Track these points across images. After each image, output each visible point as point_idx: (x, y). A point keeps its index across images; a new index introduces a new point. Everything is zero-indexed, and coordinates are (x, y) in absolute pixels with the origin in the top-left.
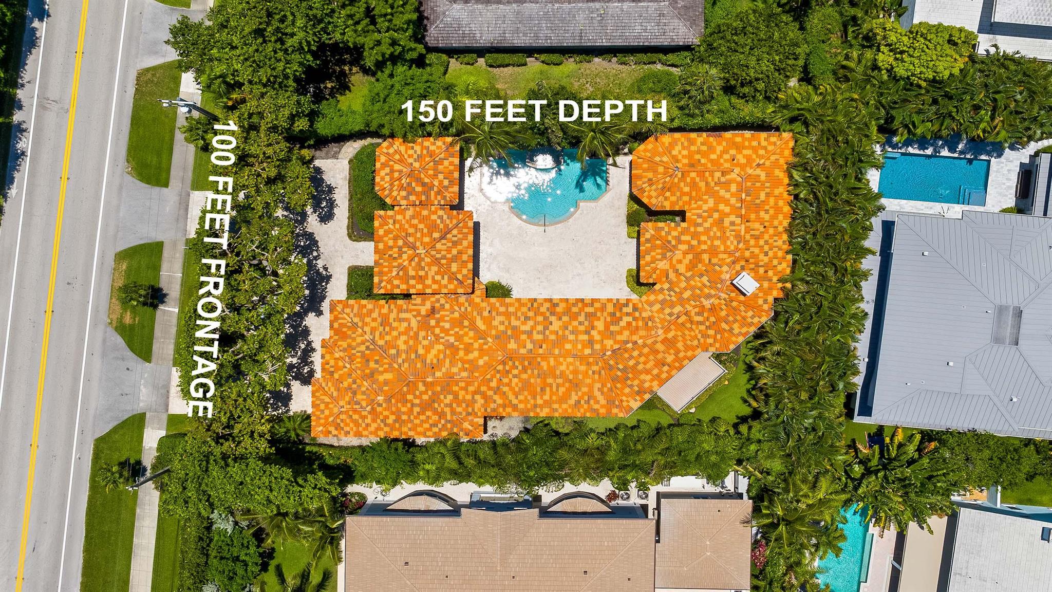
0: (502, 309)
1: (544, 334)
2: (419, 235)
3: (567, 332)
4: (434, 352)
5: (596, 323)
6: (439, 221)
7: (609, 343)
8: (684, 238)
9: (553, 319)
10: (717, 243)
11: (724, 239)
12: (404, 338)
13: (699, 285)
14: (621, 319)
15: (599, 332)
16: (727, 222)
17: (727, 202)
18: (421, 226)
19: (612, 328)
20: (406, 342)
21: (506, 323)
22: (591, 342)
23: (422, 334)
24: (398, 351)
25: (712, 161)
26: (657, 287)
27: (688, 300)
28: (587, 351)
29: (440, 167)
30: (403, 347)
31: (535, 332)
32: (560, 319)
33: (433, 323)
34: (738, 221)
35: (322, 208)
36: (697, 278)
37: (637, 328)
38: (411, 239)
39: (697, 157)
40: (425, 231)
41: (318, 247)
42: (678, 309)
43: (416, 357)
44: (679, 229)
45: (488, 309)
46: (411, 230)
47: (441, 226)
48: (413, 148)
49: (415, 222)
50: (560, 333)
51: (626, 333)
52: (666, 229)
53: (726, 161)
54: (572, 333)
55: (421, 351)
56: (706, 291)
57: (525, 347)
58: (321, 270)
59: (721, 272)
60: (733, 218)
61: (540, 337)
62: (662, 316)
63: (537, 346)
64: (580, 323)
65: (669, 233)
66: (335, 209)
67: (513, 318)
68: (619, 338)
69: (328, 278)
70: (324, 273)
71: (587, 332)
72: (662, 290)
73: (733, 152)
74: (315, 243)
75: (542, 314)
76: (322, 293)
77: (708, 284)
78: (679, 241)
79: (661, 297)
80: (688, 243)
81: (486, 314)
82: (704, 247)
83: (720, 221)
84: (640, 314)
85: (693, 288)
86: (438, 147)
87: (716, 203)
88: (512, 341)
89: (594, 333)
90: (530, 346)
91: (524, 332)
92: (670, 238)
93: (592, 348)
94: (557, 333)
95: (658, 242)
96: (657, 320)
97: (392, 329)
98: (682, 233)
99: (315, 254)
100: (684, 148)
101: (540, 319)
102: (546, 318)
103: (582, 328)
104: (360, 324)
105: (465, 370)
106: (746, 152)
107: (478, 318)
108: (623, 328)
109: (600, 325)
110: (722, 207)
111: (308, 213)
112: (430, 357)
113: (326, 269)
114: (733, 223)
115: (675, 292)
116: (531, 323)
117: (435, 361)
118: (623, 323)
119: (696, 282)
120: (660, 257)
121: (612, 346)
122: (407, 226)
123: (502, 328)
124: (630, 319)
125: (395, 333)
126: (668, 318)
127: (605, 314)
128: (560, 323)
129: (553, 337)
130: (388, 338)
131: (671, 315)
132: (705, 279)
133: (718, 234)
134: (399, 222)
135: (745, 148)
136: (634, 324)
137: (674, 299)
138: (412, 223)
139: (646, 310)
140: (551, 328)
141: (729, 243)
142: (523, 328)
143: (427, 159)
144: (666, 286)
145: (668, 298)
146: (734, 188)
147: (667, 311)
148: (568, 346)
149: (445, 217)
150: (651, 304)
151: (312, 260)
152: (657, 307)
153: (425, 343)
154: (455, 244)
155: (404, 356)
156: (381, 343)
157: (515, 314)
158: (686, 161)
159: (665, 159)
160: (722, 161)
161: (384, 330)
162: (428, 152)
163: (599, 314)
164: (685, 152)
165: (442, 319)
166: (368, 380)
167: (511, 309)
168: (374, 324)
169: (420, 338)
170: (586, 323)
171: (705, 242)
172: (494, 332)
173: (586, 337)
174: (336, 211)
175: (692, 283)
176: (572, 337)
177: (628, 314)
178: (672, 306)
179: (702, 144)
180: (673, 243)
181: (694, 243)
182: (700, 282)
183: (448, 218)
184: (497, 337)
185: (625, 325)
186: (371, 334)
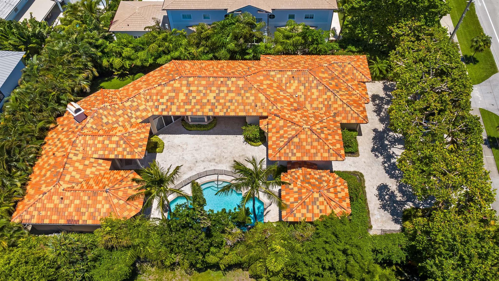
0: (248, 107)
1: (219, 90)
2: (309, 140)
3: (204, 91)
4: (293, 88)
5: (184, 98)
6: (295, 151)
7: (177, 85)
8: (114, 146)
9: (213, 101)
10: (90, 142)
11: (85, 145)
12: (314, 97)
13: (110, 118)
14: (168, 101)
15: (182, 92)
16: (80, 157)
17: (76, 169)
18: (308, 147)
19: (174, 94)
20: (313, 94)
21: (245, 98)
22: (189, 85)
23: (302, 99)
24: (317, 89)
25: (80, 198)
26: (140, 120)
27: (119, 109)
28: (191, 79)
29: (296, 196)
30: (314, 91)
31: (226, 92)
32: (208, 100)
33: (295, 105)
34: (71, 156)
35: (387, 194)
36: (110, 122)
37: (157, 94)
38: (315, 137)
39: (89, 202)
40: (304, 144)
41: (385, 170)
42: (128, 104)
43: (305, 84)
44: (116, 153)
45: (257, 108)
46: (315, 144)
47: (292, 147)
48: (321, 211)
49: (313, 151)
50: (208, 91)
51: (164, 91)
52: (125, 153)
53: (68, 198)
54: (201, 91)
55: (302, 88)
56: (105, 113)
57: (232, 82)
58: (379, 155)
59: (92, 123)
60: (75, 158)
61: (222, 89)
62: (139, 101)
63: (224, 83)
64: (194, 97)
65: (124, 149)
66: (378, 194)
67: (240, 101)
68: (170, 88)
69: (373, 150)
70: (377, 153)
71: (191, 92)
72: (137, 118)
73: (61, 206)
74: (387, 172)
75: (220, 104)
76: (376, 142)
77: (103, 117)
78: (117, 143)
79: (138, 113)
80: (111, 142)
81: (259, 104)
82: (100, 139)
83: (84, 158)
84: (154, 105)
85: (115, 116)
86: (299, 212)
87: (84, 170)
88: (241, 86)
89: (187, 91)
90: (229, 83)
91: (232, 92)
92: (124, 146)
93: (188, 81)
94: (211, 91)
95: (133, 144)
96: (143, 99)
97: (322, 103)
98: (115, 149)
99: (386, 165)
100: (99, 211)
101: (222, 101)
102: (218, 101)
103: (194, 94)
104: (345, 106)
105: (272, 76)
106: (51, 206)
107: (264, 101)
108: (167, 94)
109: (182, 97)
110: (81, 167)
111: (397, 191)
112: (296, 84)
113: (376, 155)
114: (76, 155)
115: (127, 115)
116: (228, 98)
117: (292, 82)
118: (166, 97)
119: (111, 119)
120: (133, 135)
121: (175, 83)
122: (319, 147)
123: (248, 95)
124: (161, 101)
125: (320, 100)
126: (135, 100)
127: (177, 104)
128: (208, 98)
129: (213, 88)
130: (325, 97)
131: (133, 101)
132: (105, 120)
133: (88, 148)
134: (325, 151)
135: (51, 209)
136: (159, 97)
137: (129, 111)
138: (315, 150)
139: (149, 106)
140: (214, 95)
141: (82, 142)
142: (233, 95)
143: (308, 200)
144: (133, 120)
145: (133, 112)
146: (68, 178)
147: (135, 104)
148: (204, 82)
149: (290, 155)
150: (145, 110)
151: (387, 161)
152: (141, 108)
153: (299, 94)
154: (282, 136)
155: (313, 85)
156: (329, 94)
157: (239, 104)
158: (100, 198)
159: (115, 201)
160: (71, 198)
161: (328, 102)
162: (308, 206)
163: (182, 104)
164: (99, 206)
165: (289, 105)
166: (335, 76)
167: (241, 107)
168: (335, 106)
169: (303, 96)
170: (191, 98)
171: (99, 142)
172: (253, 92)
173: (192, 88)
174: (377, 193)
175: (114, 119)
176: (201, 88)
177: (162, 104)
178: (131, 107)
179: (84, 214)
180: (122, 142)
181: (107, 142)
182: (109, 120)
183: (288, 154)
184: (251, 89)
185: (165, 97)
186: (337, 99)
